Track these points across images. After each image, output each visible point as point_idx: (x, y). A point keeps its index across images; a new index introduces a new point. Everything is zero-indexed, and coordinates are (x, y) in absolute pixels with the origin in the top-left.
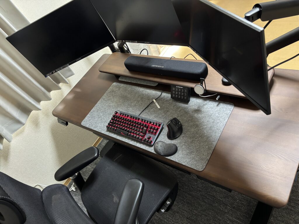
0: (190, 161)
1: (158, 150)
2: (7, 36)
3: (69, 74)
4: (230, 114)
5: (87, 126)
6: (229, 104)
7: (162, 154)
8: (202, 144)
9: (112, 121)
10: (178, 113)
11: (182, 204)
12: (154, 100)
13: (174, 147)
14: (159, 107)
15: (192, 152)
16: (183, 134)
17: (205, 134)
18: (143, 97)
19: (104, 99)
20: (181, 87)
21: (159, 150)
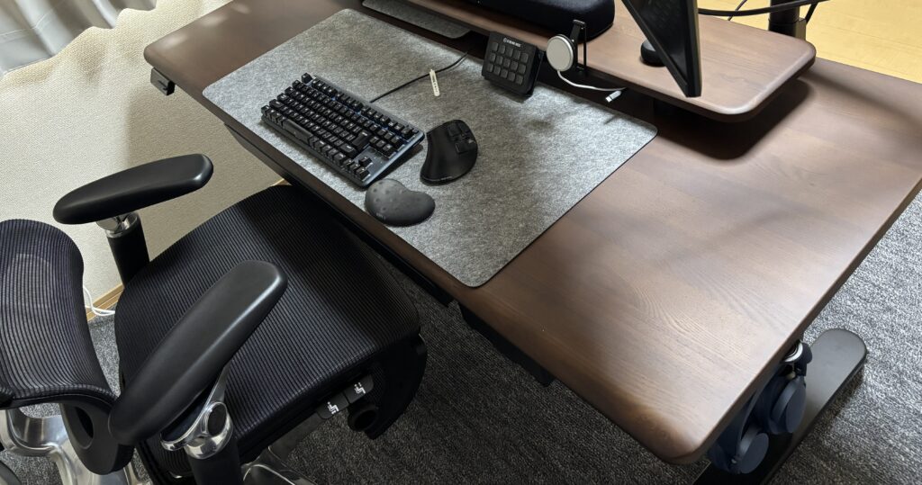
0: (453, 252)
1: (375, 200)
4: (633, 152)
5: (215, 100)
6: (642, 125)
7: (379, 215)
8: (511, 214)
9: (284, 97)
10: (483, 119)
11: (433, 446)
12: (432, 73)
13: (423, 205)
14: (437, 93)
15: (470, 229)
16: (469, 176)
17: (533, 192)
18: (403, 58)
19: (296, 43)
20: (517, 44)
21: (378, 200)
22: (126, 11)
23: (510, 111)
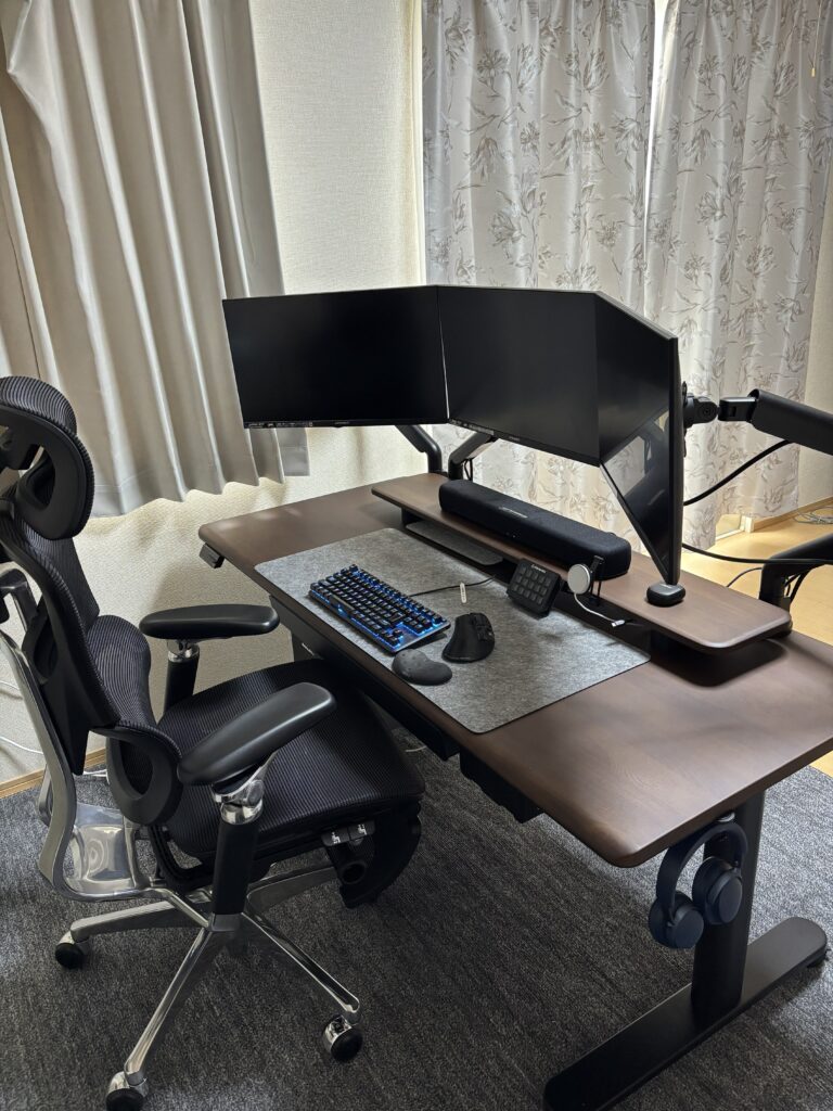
0: (463, 708)
1: (402, 661)
2: (225, 298)
3: (299, 466)
4: (626, 668)
5: (266, 575)
7: (404, 673)
8: (517, 692)
9: (332, 579)
12: (462, 585)
13: (443, 673)
14: (464, 600)
15: (479, 696)
16: (484, 661)
17: (538, 680)
18: (438, 572)
19: (342, 546)
20: (543, 571)
21: (405, 662)
22: (194, 492)
23: (522, 623)
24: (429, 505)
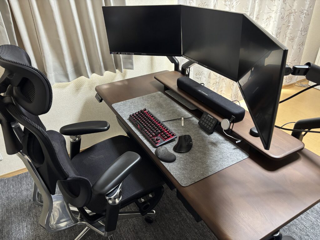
0: (179, 174)
1: (158, 152)
2: (104, 5)
3: (130, 66)
4: (240, 160)
5: (116, 108)
6: (245, 153)
7: (159, 156)
8: (199, 168)
9: (137, 113)
10: (196, 137)
12: (183, 118)
13: (172, 158)
14: (183, 125)
15: (185, 169)
16: (188, 153)
17: (207, 163)
18: (174, 112)
19: (143, 98)
20: (212, 118)
21: (159, 152)
22: (94, 74)
23: (204, 136)
24: (173, 85)
